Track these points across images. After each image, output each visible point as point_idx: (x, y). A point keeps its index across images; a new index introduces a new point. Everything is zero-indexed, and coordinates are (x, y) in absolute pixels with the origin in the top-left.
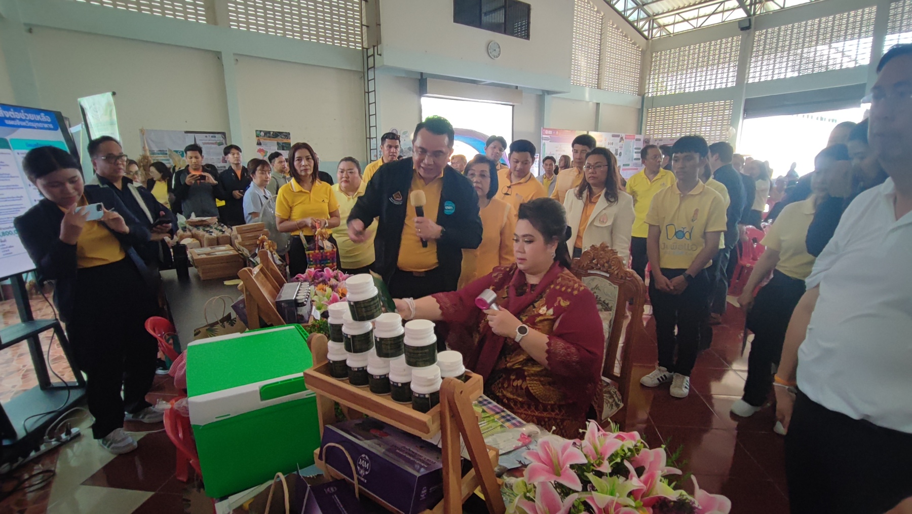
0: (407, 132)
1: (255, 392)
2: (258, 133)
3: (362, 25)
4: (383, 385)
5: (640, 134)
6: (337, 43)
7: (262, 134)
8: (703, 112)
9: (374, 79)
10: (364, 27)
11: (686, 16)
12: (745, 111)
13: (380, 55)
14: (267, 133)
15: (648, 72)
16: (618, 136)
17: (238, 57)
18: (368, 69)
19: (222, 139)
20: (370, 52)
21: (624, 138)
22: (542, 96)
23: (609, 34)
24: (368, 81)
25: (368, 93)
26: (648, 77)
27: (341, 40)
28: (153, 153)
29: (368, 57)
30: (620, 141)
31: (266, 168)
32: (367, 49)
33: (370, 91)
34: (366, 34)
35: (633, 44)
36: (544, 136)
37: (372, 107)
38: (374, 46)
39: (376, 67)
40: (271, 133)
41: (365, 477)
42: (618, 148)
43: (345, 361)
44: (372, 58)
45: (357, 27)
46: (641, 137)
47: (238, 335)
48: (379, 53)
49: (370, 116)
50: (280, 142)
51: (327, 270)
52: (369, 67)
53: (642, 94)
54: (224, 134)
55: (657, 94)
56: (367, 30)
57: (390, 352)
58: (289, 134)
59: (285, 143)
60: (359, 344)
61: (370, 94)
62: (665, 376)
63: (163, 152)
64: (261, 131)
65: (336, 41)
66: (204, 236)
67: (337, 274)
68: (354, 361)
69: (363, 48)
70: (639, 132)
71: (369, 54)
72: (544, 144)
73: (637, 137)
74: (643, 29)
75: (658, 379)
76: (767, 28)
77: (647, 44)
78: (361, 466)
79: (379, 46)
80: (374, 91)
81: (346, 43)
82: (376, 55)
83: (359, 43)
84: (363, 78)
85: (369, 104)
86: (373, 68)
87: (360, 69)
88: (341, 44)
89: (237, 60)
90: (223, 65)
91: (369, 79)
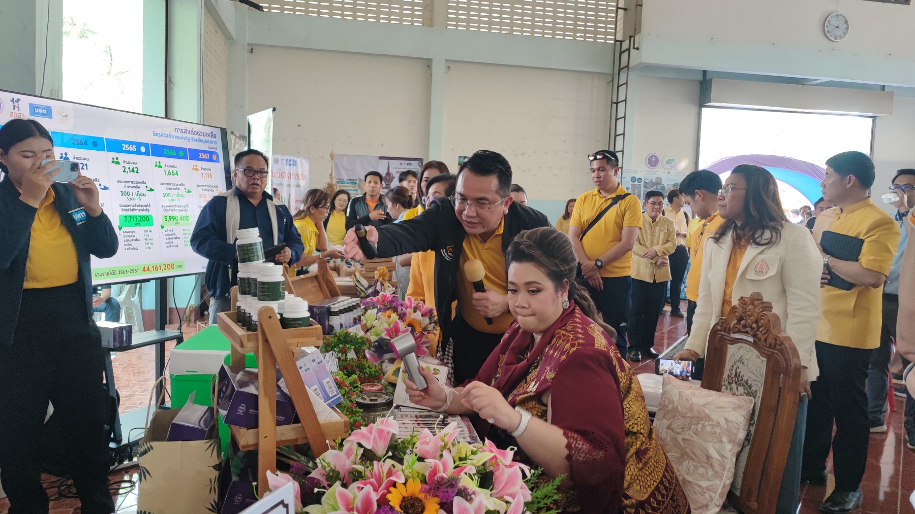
3: (618, 8)
6: (580, 37)
9: (626, 83)
10: (621, 12)
13: (638, 49)
17: (450, 64)
18: (620, 70)
20: (625, 45)
24: (618, 86)
25: (617, 103)
29: (621, 53)
32: (621, 42)
33: (619, 100)
34: (622, 20)
37: (620, 123)
38: (630, 37)
39: (631, 65)
44: (626, 53)
45: (611, 11)
48: (636, 47)
52: (622, 66)
56: (625, 18)
61: (619, 105)
65: (578, 35)
69: (616, 41)
71: (624, 48)
79: (637, 37)
80: (625, 100)
81: (592, 36)
82: (632, 50)
83: (610, 34)
84: (611, 82)
85: (617, 119)
86: (626, 68)
87: (608, 70)
88: (585, 37)
89: (449, 67)
90: (432, 74)
91: (620, 84)
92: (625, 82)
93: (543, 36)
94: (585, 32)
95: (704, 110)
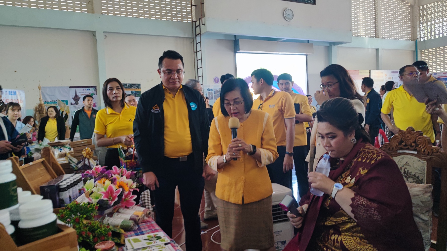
3: (192, 5)
6: (175, 19)
10: (193, 7)
13: (204, 25)
17: (107, 34)
18: (196, 36)
19: (94, 91)
20: (198, 23)
22: (329, 46)
24: (196, 44)
29: (196, 27)
32: (195, 22)
33: (198, 51)
34: (195, 11)
37: (199, 62)
38: (200, 19)
39: (201, 33)
40: (128, 85)
44: (199, 27)
45: (189, 7)
48: (203, 24)
49: (198, 69)
50: (134, 91)
52: (197, 34)
54: (95, 87)
56: (196, 9)
58: (140, 85)
59: (137, 92)
61: (198, 53)
65: (173, 18)
69: (193, 21)
71: (197, 25)
79: (203, 19)
80: (201, 50)
81: (181, 19)
82: (201, 25)
83: (189, 18)
84: (193, 42)
85: (197, 60)
86: (199, 35)
87: (190, 36)
88: (177, 20)
89: (106, 36)
90: (96, 40)
91: (197, 42)
92: (200, 41)
93: (156, 19)
94: (177, 17)
95: (237, 54)
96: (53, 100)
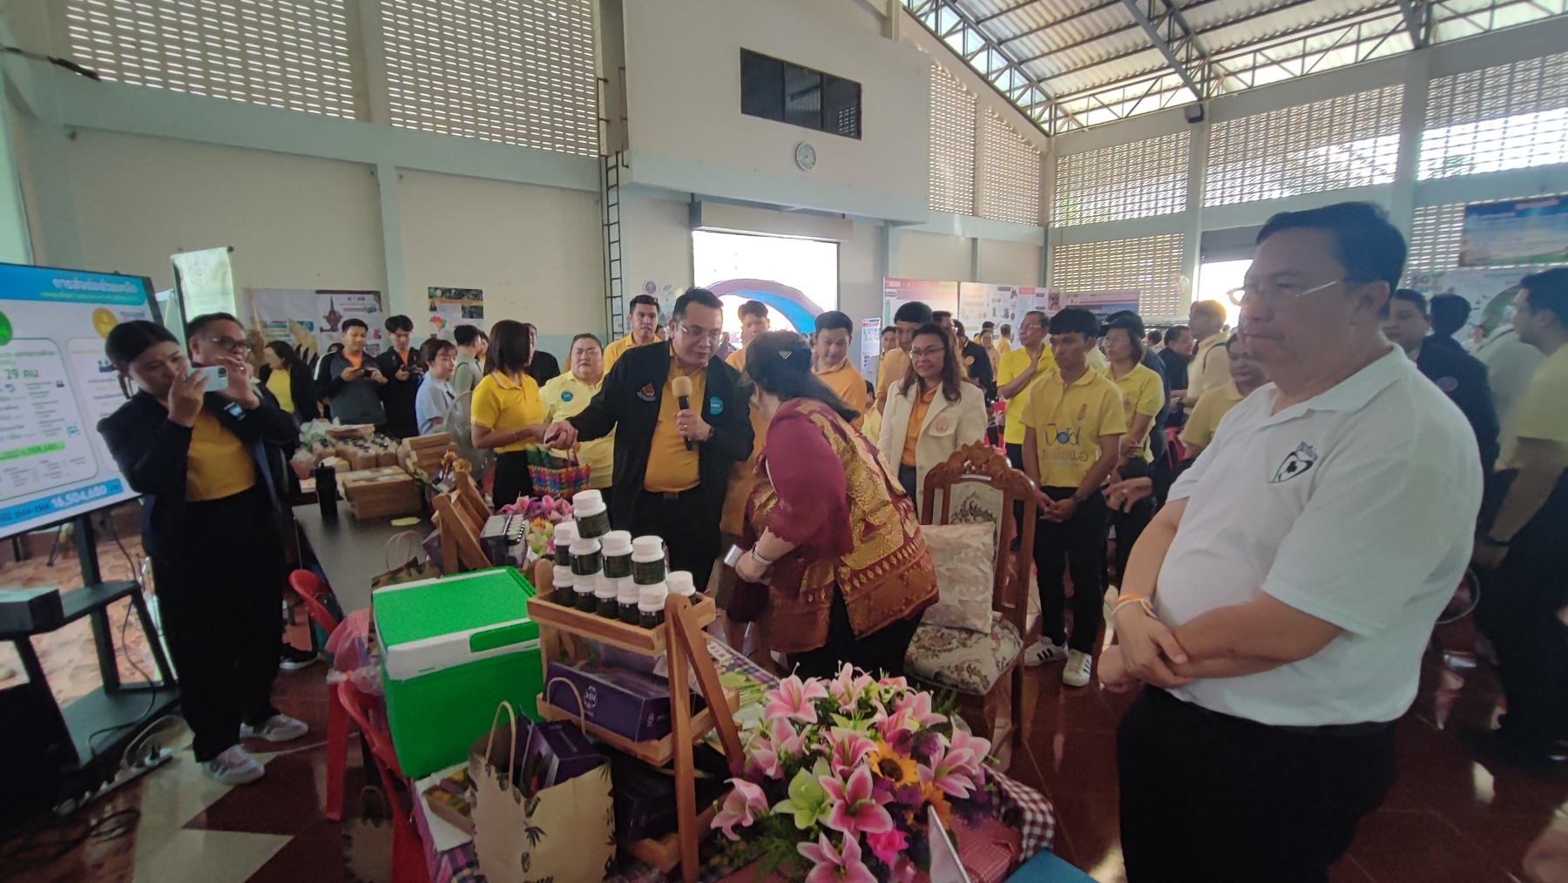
0: (670, 286)
1: (464, 641)
2: (432, 291)
3: (599, 119)
4: (612, 608)
5: (1045, 286)
6: (559, 148)
7: (439, 293)
8: (1138, 252)
9: (618, 204)
10: (602, 123)
11: (1106, 98)
12: (1202, 250)
13: (627, 167)
14: (446, 292)
15: (1052, 189)
16: (1008, 289)
17: (402, 172)
18: (608, 189)
19: (374, 302)
20: (612, 161)
21: (1017, 292)
22: (884, 228)
23: (988, 129)
24: (608, 207)
25: (609, 225)
26: (1052, 197)
27: (565, 143)
28: (265, 326)
29: (608, 170)
30: (1012, 297)
31: (451, 352)
32: (607, 157)
33: (611, 222)
34: (605, 134)
35: (1025, 143)
36: (888, 290)
37: (615, 247)
38: (617, 153)
39: (620, 185)
40: (453, 291)
41: (592, 710)
42: (1008, 306)
43: (572, 587)
44: (614, 171)
45: (592, 122)
46: (1046, 291)
47: (433, 581)
48: (624, 164)
49: (611, 262)
50: (466, 305)
51: (547, 500)
52: (610, 185)
53: (1044, 223)
54: (377, 294)
55: (1067, 223)
56: (607, 127)
57: (618, 571)
58: (481, 292)
59: (475, 307)
60: (586, 565)
61: (611, 227)
62: (1049, 650)
63: (281, 325)
64: (436, 289)
65: (557, 146)
66: (355, 454)
67: (561, 505)
68: (581, 585)
69: (600, 156)
70: (1043, 282)
71: (610, 165)
72: (888, 302)
73: (1039, 290)
74: (1042, 120)
75: (1039, 655)
76: (1228, 119)
77: (1049, 143)
78: (588, 700)
79: (625, 153)
80: (618, 223)
81: (574, 148)
82: (620, 167)
83: (593, 147)
84: (600, 201)
85: (610, 244)
86: (615, 188)
87: (595, 188)
88: (566, 149)
89: (401, 177)
90: (379, 185)
91: (610, 204)
92: (616, 202)
93: (517, 144)
95: (695, 233)
96: (278, 320)
